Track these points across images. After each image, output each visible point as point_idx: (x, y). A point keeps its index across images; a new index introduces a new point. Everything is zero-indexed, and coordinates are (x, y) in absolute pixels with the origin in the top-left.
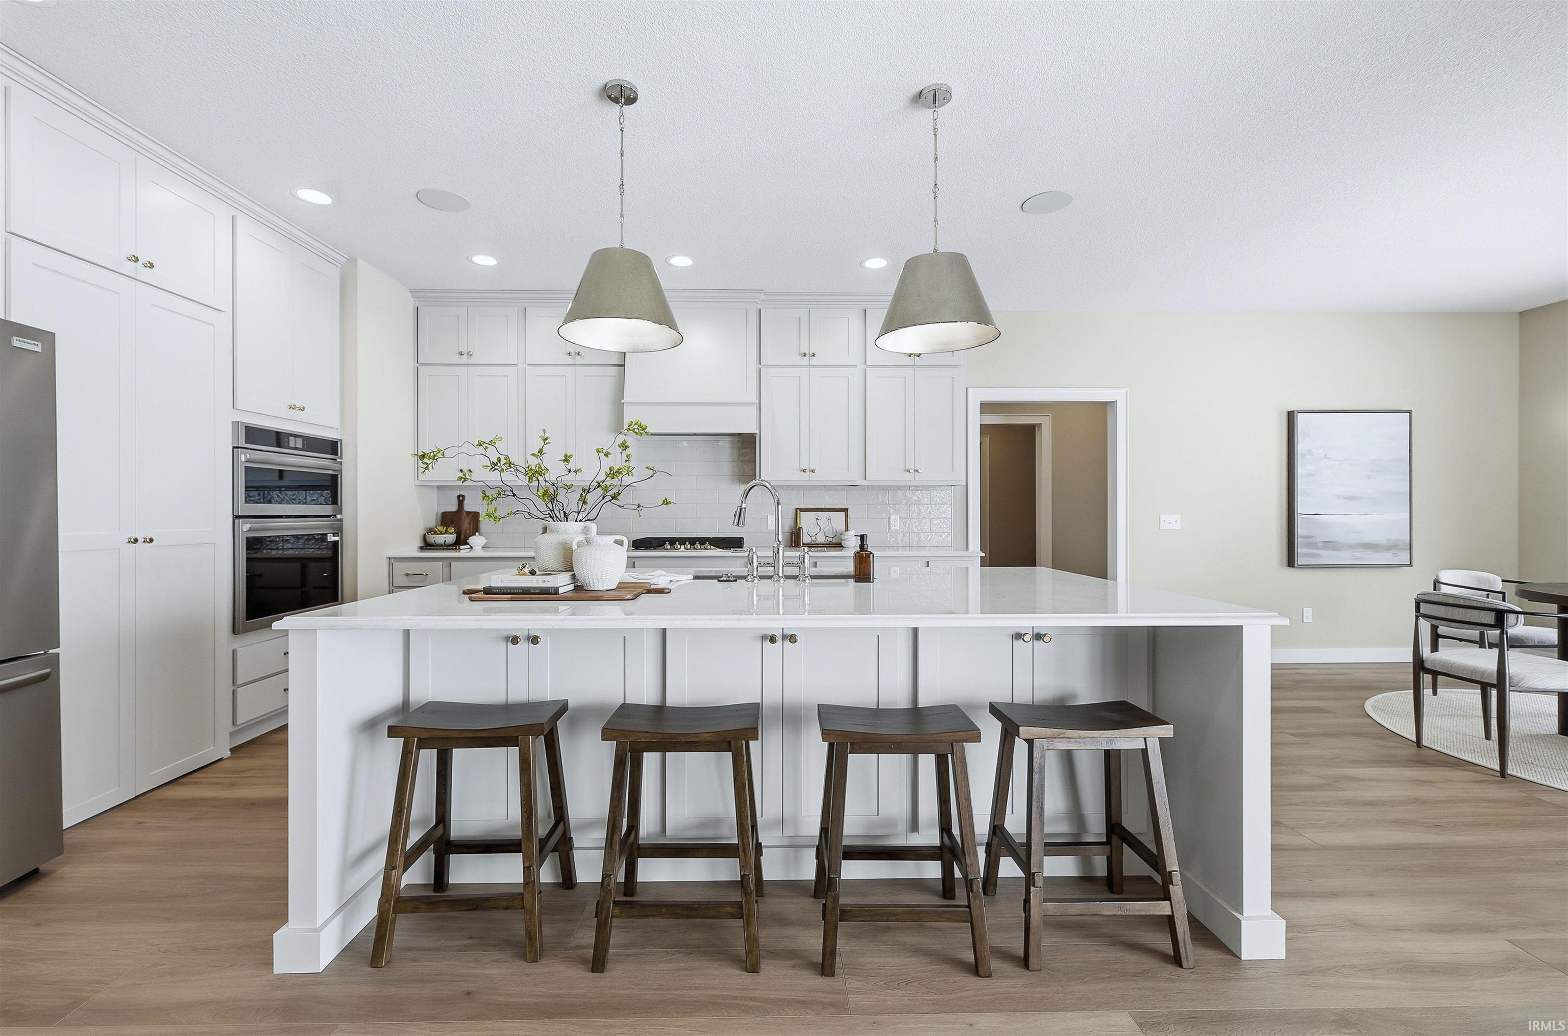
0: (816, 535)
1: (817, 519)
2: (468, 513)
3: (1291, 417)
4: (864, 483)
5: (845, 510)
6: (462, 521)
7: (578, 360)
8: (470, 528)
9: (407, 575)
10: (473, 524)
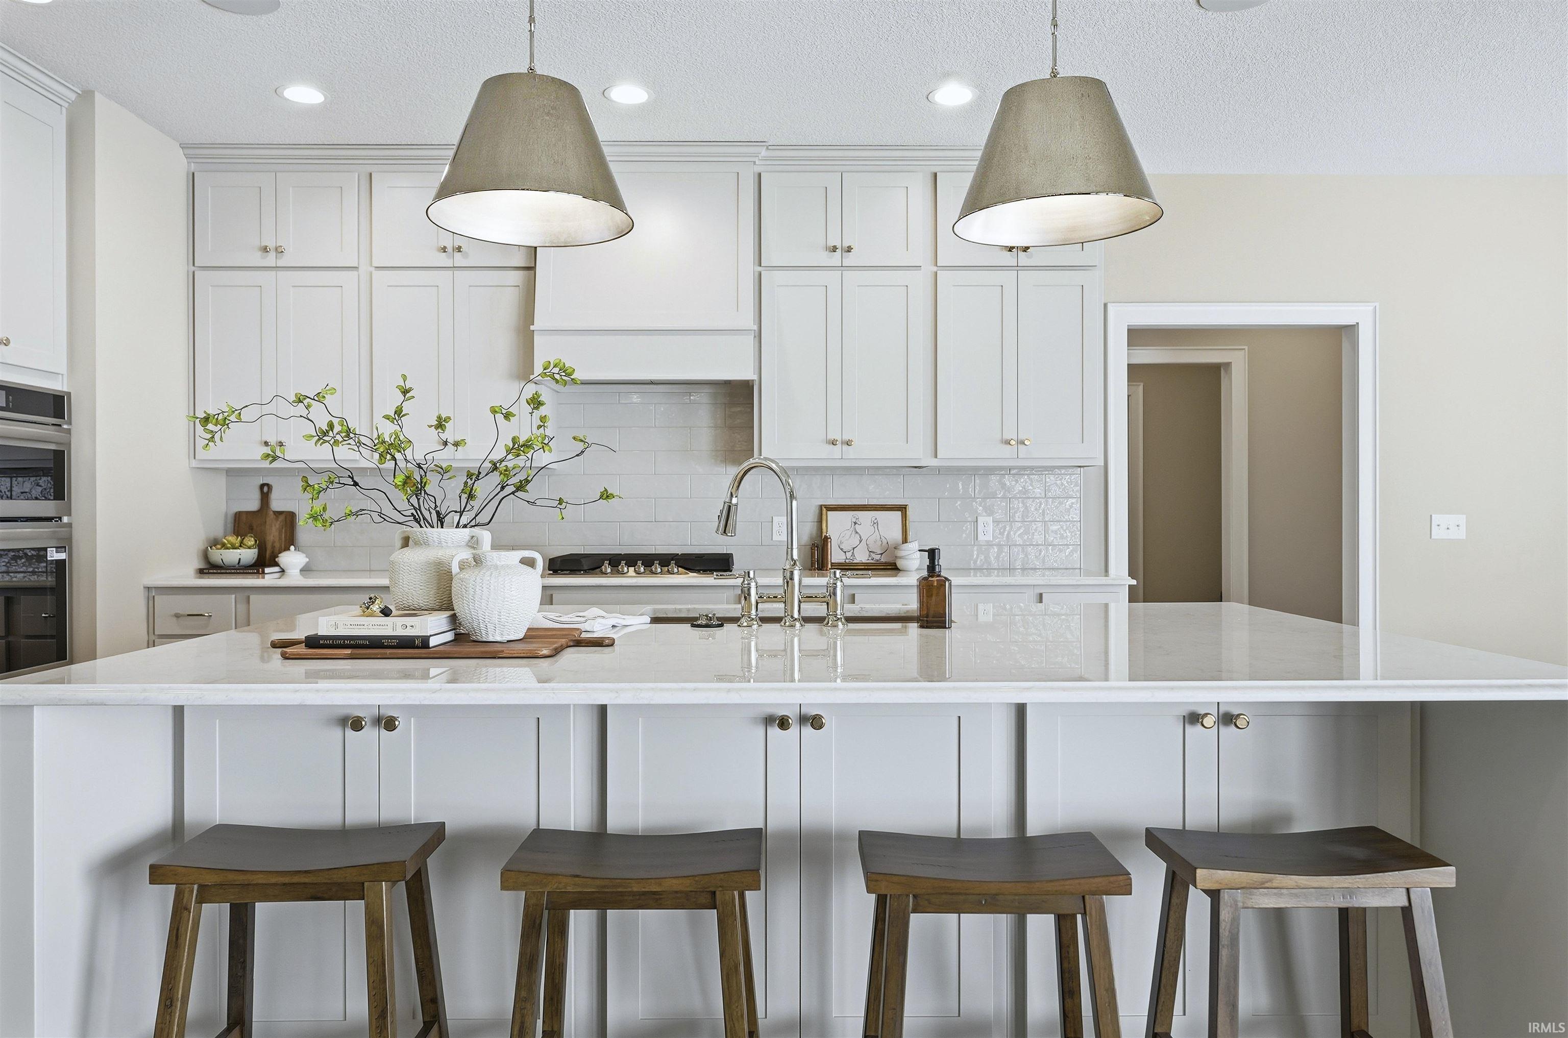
0: (854, 548)
1: (855, 523)
2: (278, 514)
4: (933, 462)
5: (902, 509)
6: (267, 527)
7: (459, 260)
8: (280, 539)
9: (177, 616)
10: (286, 532)
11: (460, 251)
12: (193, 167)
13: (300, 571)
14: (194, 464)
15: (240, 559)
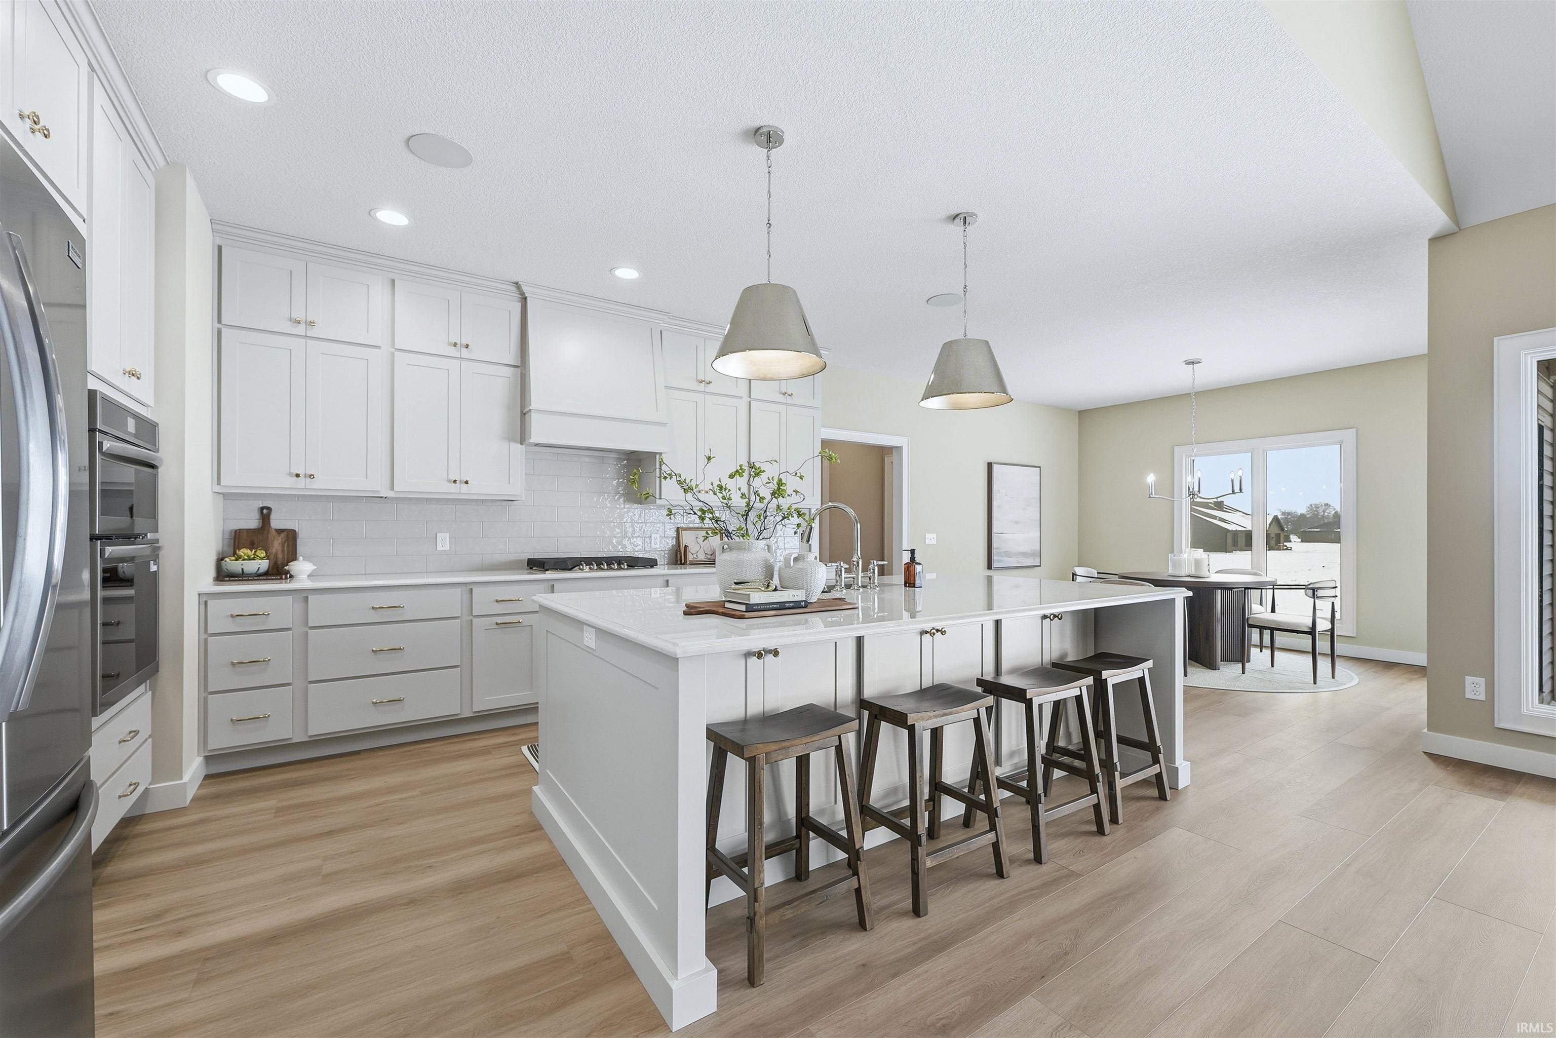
1: (697, 538)
2: (279, 531)
3: (990, 466)
6: (270, 542)
7: (465, 353)
8: (283, 551)
9: (232, 616)
10: (288, 545)
11: (467, 348)
12: (219, 241)
13: (308, 576)
14: (217, 489)
15: (259, 568)
